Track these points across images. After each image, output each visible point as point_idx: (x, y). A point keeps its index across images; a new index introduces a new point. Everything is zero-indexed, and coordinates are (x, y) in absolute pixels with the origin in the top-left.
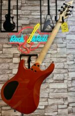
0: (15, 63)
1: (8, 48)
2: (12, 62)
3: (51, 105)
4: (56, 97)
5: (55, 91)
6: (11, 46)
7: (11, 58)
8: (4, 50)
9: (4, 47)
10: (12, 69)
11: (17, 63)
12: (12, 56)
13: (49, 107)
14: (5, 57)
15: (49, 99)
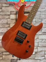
0: (12, 19)
1: (6, 7)
2: (9, 18)
3: (40, 52)
5: (43, 41)
6: (8, 5)
7: (8, 15)
8: (3, 8)
9: (3, 6)
10: (10, 24)
11: (13, 19)
12: (9, 13)
14: (4, 14)
15: (38, 47)
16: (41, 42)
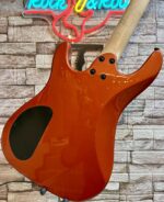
0: (41, 69)
1: (21, 26)
2: (33, 66)
3: (138, 182)
4: (149, 161)
6: (30, 21)
7: (30, 55)
8: (11, 31)
9: (11, 23)
10: (34, 85)
12: (32, 50)
13: (130, 187)
14: (15, 52)
15: (131, 167)
16: (141, 149)
